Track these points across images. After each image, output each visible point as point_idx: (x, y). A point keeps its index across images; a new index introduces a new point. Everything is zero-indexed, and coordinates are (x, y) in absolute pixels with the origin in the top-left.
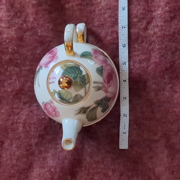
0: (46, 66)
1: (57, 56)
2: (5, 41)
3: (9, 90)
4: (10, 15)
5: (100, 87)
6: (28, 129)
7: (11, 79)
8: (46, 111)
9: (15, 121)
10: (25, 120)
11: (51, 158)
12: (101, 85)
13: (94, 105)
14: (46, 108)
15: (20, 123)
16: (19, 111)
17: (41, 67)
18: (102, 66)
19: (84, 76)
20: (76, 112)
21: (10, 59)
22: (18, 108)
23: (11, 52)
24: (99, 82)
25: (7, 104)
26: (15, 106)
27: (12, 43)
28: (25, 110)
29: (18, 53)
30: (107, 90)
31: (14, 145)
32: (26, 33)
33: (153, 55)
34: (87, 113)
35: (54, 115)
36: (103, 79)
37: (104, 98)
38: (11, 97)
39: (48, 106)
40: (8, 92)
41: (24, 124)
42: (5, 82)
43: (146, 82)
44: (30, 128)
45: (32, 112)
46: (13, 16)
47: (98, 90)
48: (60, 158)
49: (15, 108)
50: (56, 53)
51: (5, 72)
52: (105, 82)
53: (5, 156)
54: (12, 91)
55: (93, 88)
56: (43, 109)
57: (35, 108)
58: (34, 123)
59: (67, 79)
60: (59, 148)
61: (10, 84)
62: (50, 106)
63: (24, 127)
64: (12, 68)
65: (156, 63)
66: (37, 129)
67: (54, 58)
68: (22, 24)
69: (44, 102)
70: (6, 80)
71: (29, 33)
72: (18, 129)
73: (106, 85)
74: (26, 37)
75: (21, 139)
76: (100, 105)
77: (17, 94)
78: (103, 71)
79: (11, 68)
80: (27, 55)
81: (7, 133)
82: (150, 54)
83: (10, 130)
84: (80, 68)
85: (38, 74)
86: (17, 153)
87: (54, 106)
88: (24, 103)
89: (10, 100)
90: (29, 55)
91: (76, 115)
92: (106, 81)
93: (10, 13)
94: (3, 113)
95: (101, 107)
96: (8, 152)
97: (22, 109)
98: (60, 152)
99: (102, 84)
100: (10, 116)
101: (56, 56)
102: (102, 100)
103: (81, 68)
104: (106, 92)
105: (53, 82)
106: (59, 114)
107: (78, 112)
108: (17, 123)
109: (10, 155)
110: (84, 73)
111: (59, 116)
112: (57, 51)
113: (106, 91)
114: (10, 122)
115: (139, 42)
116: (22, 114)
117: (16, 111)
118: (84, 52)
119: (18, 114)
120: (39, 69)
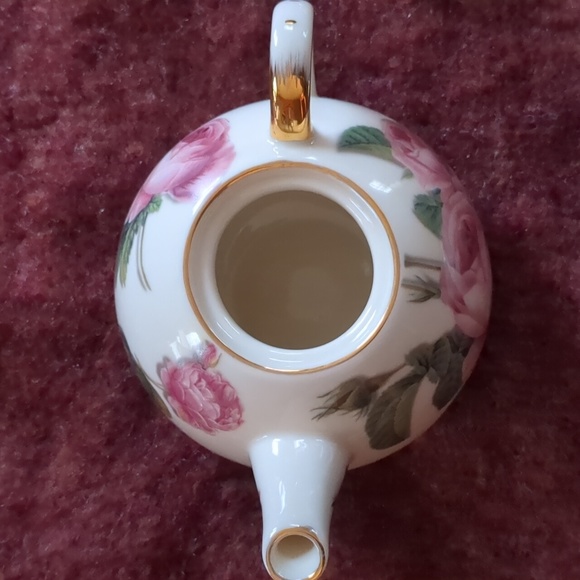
0: (181, 190)
1: (232, 148)
5: (431, 283)
8: (176, 405)
12: (435, 276)
13: (407, 371)
14: (173, 391)
17: (153, 201)
18: (438, 192)
20: (321, 402)
30: (462, 301)
34: (371, 406)
35: (213, 418)
36: (444, 246)
37: (449, 336)
39: (187, 381)
47: (425, 299)
50: (223, 136)
55: (403, 285)
56: (160, 392)
62: (195, 378)
67: (217, 154)
69: (167, 360)
73: (455, 274)
76: (432, 370)
78: (443, 211)
85: (136, 231)
87: (219, 374)
91: (321, 416)
95: (432, 380)
99: (439, 269)
101: (227, 146)
102: (438, 345)
104: (457, 310)
106: (240, 412)
107: (332, 402)
111: (239, 422)
112: (227, 128)
113: (458, 307)
118: (353, 130)
120: (143, 211)
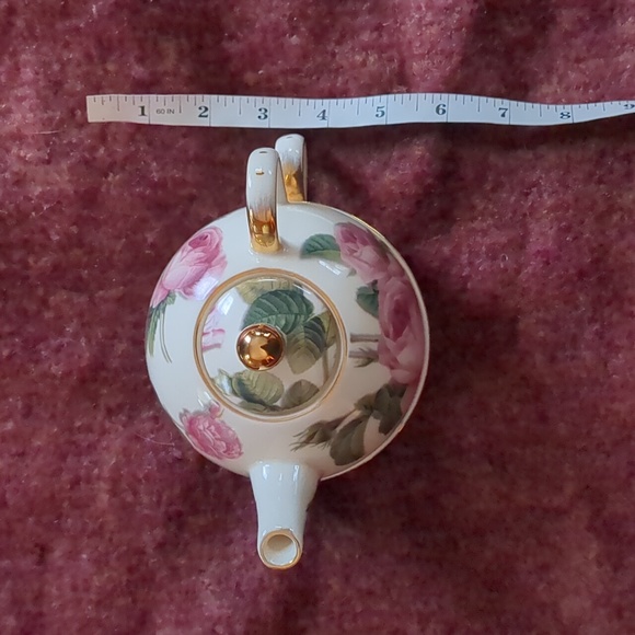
0: (189, 290)
1: (224, 258)
2: (37, 208)
3: (57, 370)
4: (51, 120)
5: (371, 351)
6: (130, 498)
7: (61, 333)
8: (196, 441)
9: (82, 472)
10: (116, 468)
11: (212, 591)
12: (374, 346)
13: (357, 413)
14: (192, 431)
15: (99, 478)
16: (92, 437)
17: (169, 295)
18: (375, 282)
19: (317, 319)
20: (296, 439)
21: (56, 267)
22: (88, 429)
23: (59, 242)
24: (367, 336)
25: (53, 416)
26: (78, 424)
27: (61, 211)
28: (112, 436)
29: (80, 244)
30: (395, 360)
31: (84, 556)
32: (106, 176)
33: (534, 227)
34: (332, 440)
35: (221, 451)
36: (381, 323)
37: (387, 386)
38: (64, 393)
39: (202, 426)
40: (54, 376)
41: (115, 481)
42: (41, 346)
43: (514, 320)
44: (135, 493)
45: (137, 438)
46: (62, 121)
47: (367, 364)
48: (243, 588)
49: (79, 428)
50: (217, 246)
51: (39, 312)
52: (388, 336)
53: (54, 591)
54: (68, 374)
55: (350, 356)
56: (183, 431)
57: (148, 426)
58: (147, 477)
59: (267, 335)
60: (235, 556)
61: (58, 349)
62: (207, 425)
63: (114, 493)
64: (64, 295)
65: (544, 253)
66: (160, 496)
67: (213, 263)
68: (93, 149)
69: (186, 411)
70: (44, 339)
71: (118, 177)
72: (93, 499)
73: (390, 343)
74: (108, 190)
75: (108, 536)
76: (375, 411)
77: (83, 381)
78: (379, 296)
79: (58, 297)
80: (112, 252)
81: (59, 517)
82: (524, 226)
83: (66, 504)
84: (305, 295)
85: (159, 317)
86: (96, 582)
87: (223, 422)
88: (110, 412)
89: (60, 405)
90: (121, 251)
91: (297, 448)
92: (391, 330)
93: (50, 113)
94: (39, 450)
95: (376, 418)
96: (67, 580)
97: (104, 432)
98: (239, 568)
99: (377, 341)
100: (63, 457)
101: (221, 255)
102: (379, 393)
103: (308, 294)
104: (392, 368)
105: (218, 346)
106: (240, 447)
107: (304, 439)
108: (89, 481)
109: (74, 588)
110: (318, 310)
111: (240, 454)
112: (221, 239)
113: (393, 365)
114: (66, 477)
115: (488, 187)
116: (104, 449)
117: (84, 439)
118: (312, 239)
119: (91, 447)
120: (163, 301)
